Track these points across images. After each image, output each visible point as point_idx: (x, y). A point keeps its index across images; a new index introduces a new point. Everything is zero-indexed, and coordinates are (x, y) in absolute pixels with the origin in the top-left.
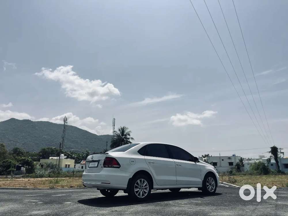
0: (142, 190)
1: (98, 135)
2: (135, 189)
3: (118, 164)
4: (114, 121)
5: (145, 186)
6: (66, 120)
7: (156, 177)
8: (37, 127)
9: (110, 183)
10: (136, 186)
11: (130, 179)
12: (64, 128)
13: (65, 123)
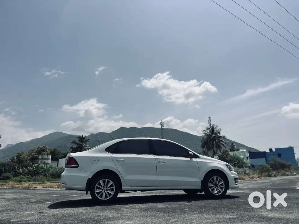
0: (106, 191)
1: (199, 136)
2: (95, 190)
3: (77, 164)
4: (210, 120)
5: (110, 187)
6: (163, 124)
7: (126, 177)
8: (142, 133)
9: (66, 184)
10: (97, 186)
11: (89, 179)
12: (162, 132)
13: (162, 127)
